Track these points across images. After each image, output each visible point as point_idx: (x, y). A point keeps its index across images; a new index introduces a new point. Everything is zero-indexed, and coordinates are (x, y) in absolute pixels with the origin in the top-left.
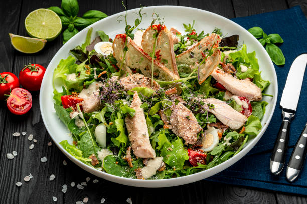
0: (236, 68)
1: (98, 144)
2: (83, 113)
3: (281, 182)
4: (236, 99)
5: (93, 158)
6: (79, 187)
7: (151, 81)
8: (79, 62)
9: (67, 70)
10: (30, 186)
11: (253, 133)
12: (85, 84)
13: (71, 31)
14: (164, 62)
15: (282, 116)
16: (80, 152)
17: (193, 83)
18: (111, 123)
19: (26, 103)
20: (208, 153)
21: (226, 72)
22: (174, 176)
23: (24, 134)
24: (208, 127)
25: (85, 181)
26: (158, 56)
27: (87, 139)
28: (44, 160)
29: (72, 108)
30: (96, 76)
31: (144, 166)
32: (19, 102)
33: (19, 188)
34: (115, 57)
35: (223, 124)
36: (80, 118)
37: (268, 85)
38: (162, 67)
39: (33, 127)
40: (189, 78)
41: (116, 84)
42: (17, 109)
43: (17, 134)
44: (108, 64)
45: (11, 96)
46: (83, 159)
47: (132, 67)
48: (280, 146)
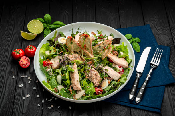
0: (118, 53)
1: (58, 83)
2: (52, 69)
3: (133, 103)
4: (117, 67)
5: (55, 89)
6: (49, 101)
7: (82, 57)
8: (51, 45)
9: (46, 49)
10: (29, 99)
11: (123, 82)
12: (53, 56)
13: (48, 30)
14: (88, 49)
15: (136, 75)
16: (50, 86)
17: (99, 59)
18: (64, 75)
19: (28, 63)
20: (104, 89)
21: (114, 54)
22: (89, 98)
23: (26, 76)
24: (104, 78)
25: (52, 98)
26: (85, 47)
27: (53, 81)
28: (35, 88)
29: (47, 66)
30: (58, 53)
31: (77, 93)
32: (25, 62)
33: (24, 100)
34: (67, 45)
35: (110, 78)
36: (51, 71)
37: (131, 61)
38: (87, 52)
39: (30, 73)
40: (98, 57)
41: (67, 58)
42: (24, 66)
43: (23, 76)
44: (64, 48)
45: (21, 60)
46: (51, 89)
47: (74, 50)
48: (134, 88)
